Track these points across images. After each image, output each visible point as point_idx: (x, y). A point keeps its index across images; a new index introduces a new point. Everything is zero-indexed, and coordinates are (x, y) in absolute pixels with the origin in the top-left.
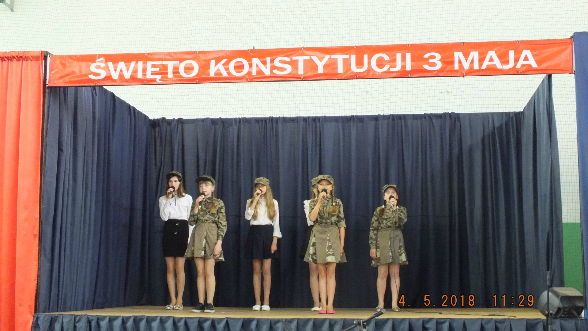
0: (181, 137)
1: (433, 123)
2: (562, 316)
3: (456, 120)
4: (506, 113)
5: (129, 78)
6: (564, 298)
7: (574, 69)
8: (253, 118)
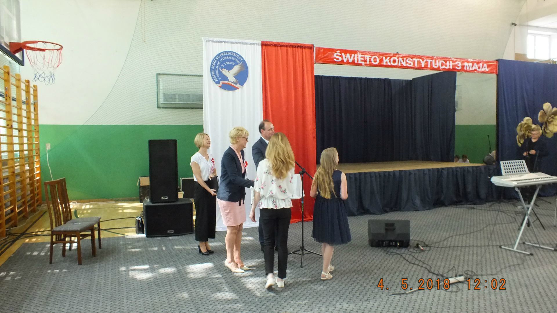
3: (389, 82)
5: (351, 62)
7: (497, 73)
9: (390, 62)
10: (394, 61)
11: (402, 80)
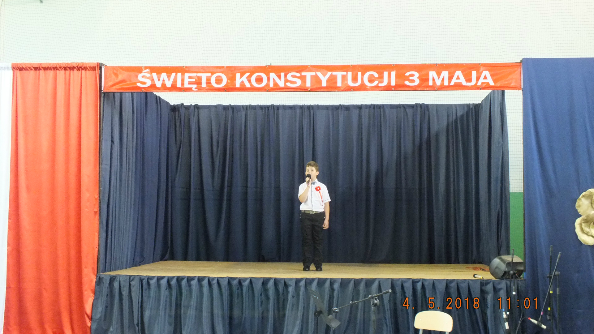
0: (197, 121)
1: (406, 113)
2: (507, 277)
3: (426, 110)
4: (467, 104)
5: (170, 86)
6: (509, 264)
7: (522, 87)
8: (258, 105)
9: (250, 81)
10: (259, 80)
11: (456, 105)
